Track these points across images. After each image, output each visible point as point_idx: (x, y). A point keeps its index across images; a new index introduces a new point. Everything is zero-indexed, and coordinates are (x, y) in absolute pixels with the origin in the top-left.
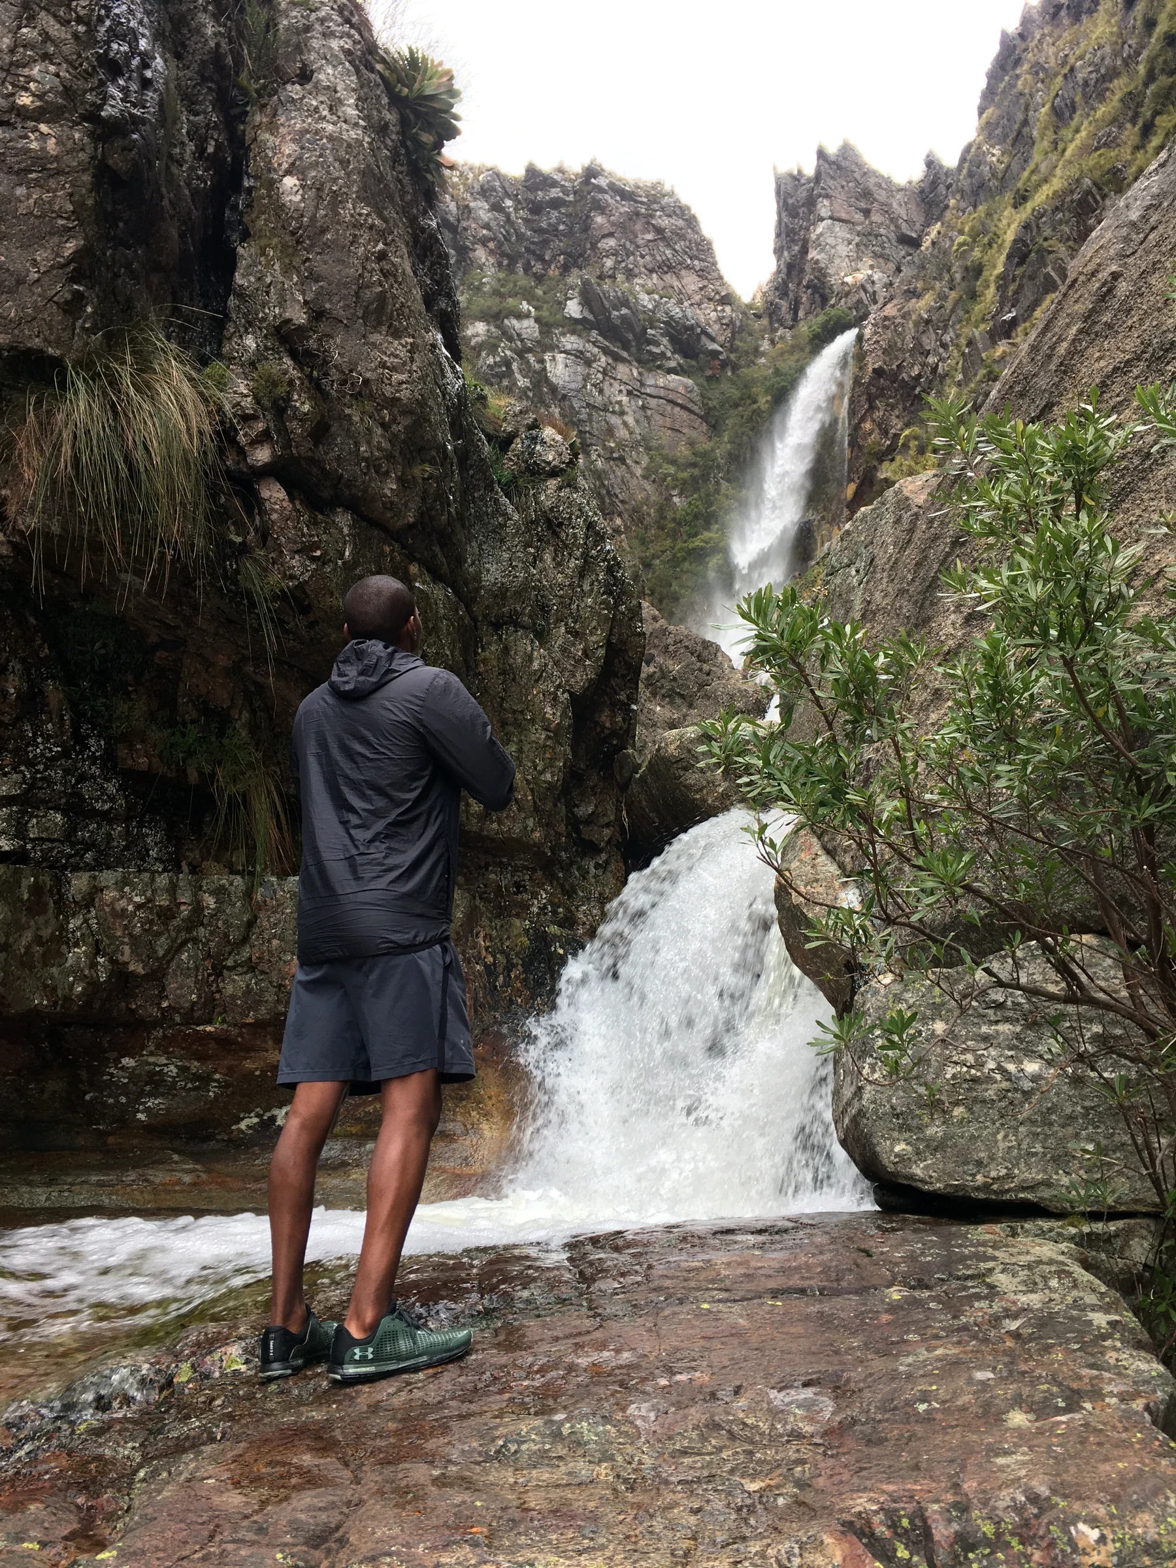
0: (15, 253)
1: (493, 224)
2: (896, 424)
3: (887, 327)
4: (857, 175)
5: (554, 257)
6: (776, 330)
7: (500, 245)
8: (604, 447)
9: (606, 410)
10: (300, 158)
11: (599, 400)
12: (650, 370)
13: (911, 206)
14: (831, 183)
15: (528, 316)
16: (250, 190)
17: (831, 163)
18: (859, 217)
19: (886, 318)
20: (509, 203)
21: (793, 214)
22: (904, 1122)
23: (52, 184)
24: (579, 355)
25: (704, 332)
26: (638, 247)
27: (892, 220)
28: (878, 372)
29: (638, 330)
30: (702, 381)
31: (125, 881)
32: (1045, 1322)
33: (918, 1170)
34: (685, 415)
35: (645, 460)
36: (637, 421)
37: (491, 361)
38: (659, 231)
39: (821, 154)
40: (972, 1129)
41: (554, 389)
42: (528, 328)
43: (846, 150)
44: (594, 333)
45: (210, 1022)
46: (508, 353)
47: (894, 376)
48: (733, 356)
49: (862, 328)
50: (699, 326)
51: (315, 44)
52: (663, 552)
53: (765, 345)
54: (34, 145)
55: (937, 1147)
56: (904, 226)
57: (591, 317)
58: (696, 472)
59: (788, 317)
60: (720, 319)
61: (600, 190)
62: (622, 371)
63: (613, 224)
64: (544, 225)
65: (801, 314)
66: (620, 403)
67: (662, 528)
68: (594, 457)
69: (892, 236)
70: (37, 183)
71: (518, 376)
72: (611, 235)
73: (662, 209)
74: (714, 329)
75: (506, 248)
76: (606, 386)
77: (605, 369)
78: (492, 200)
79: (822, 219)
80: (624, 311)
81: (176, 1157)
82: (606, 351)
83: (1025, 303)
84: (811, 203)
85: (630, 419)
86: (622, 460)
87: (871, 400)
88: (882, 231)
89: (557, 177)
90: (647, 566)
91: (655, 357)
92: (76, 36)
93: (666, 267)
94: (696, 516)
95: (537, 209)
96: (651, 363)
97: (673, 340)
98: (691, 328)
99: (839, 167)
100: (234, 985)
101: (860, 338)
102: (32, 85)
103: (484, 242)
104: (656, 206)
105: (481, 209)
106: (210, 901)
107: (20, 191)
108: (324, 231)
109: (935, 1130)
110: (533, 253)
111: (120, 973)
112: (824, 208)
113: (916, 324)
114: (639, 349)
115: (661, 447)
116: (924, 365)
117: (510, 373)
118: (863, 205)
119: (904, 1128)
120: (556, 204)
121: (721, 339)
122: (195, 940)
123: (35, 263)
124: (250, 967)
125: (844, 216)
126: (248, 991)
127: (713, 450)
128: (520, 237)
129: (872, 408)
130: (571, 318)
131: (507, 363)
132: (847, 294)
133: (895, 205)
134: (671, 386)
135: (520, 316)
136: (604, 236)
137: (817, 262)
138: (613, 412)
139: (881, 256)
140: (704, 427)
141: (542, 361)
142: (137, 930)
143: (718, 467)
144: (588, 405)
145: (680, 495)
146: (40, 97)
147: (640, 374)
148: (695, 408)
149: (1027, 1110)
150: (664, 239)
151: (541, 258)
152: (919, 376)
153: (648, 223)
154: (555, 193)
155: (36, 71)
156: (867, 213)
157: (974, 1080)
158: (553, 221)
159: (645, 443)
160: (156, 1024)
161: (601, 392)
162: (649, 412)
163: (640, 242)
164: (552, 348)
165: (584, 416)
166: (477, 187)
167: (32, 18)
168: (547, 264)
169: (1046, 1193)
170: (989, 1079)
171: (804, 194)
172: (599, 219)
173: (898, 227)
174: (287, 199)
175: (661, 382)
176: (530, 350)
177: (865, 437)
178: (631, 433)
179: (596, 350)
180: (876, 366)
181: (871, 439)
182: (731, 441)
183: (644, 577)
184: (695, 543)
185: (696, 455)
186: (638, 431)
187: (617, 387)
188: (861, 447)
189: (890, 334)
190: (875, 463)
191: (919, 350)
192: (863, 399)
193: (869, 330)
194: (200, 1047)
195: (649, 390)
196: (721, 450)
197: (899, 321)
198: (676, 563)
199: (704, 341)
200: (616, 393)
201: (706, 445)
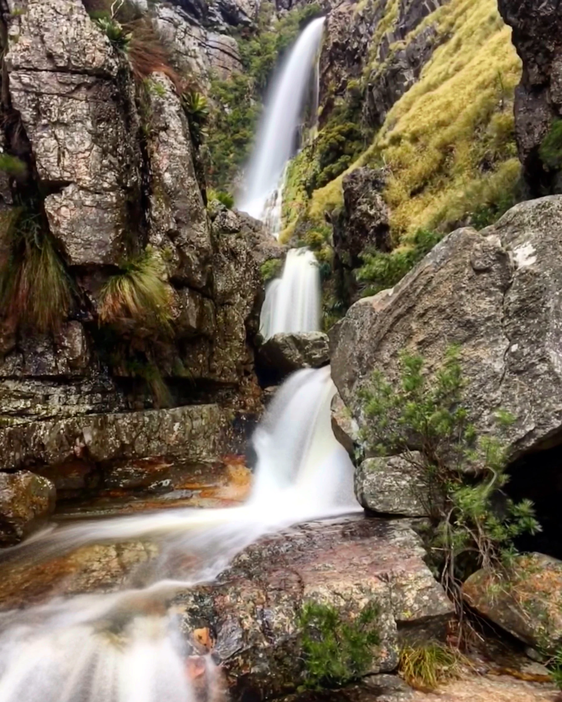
0: (105, 235)
2: (345, 75)
3: (340, 18)
6: (280, 9)
9: (187, 54)
10: (170, 166)
11: (182, 48)
12: (210, 31)
16: (152, 176)
19: (340, 13)
22: (373, 496)
23: (115, 211)
24: (170, 21)
25: (241, 10)
28: (336, 45)
29: (203, 6)
30: (240, 39)
31: (124, 417)
32: (405, 543)
33: (377, 507)
34: (230, 59)
35: (209, 86)
36: (204, 62)
40: (390, 498)
44: (179, 7)
45: (146, 457)
47: (343, 47)
48: (256, 25)
49: (328, 17)
50: (238, 6)
51: (166, 109)
52: (220, 141)
53: (274, 19)
54: (109, 200)
55: (381, 502)
58: (237, 93)
59: (287, 2)
60: (249, 2)
62: (195, 31)
66: (194, 50)
67: (219, 127)
70: (111, 212)
74: (246, 8)
76: (186, 40)
77: (185, 30)
81: (135, 498)
82: (186, 19)
83: (412, 20)
85: (200, 61)
87: (331, 60)
91: (213, 23)
92: (119, 161)
94: (238, 120)
96: (211, 26)
97: (223, 14)
98: (233, 7)
100: (154, 445)
101: (326, 23)
102: (108, 180)
106: (147, 419)
107: (106, 215)
108: (178, 192)
109: (381, 498)
111: (123, 444)
113: (356, 19)
114: (204, 18)
115: (217, 78)
116: (359, 42)
119: (374, 497)
121: (250, 15)
122: (143, 432)
123: (111, 238)
124: (159, 439)
126: (158, 447)
127: (246, 81)
129: (332, 65)
134: (223, 41)
138: (191, 56)
140: (241, 67)
142: (128, 431)
143: (249, 91)
144: (177, 51)
145: (229, 107)
146: (110, 183)
147: (205, 33)
148: (237, 56)
149: (402, 494)
152: (357, 49)
155: (108, 175)
157: (390, 486)
159: (208, 75)
160: (131, 458)
161: (184, 43)
162: (211, 57)
165: (174, 58)
167: (106, 155)
169: (405, 512)
170: (394, 486)
174: (166, 181)
175: (217, 39)
177: (328, 82)
178: (202, 69)
179: (180, 18)
180: (335, 41)
181: (331, 83)
182: (255, 75)
183: (210, 154)
184: (237, 136)
185: (237, 83)
186: (205, 68)
187: (192, 41)
188: (326, 87)
189: (342, 22)
190: (333, 96)
191: (357, 34)
192: (327, 59)
193: (331, 19)
194: (143, 464)
195: (210, 43)
196: (250, 81)
197: (347, 15)
198: (227, 148)
199: (240, 15)
200: (191, 44)
201: (242, 78)
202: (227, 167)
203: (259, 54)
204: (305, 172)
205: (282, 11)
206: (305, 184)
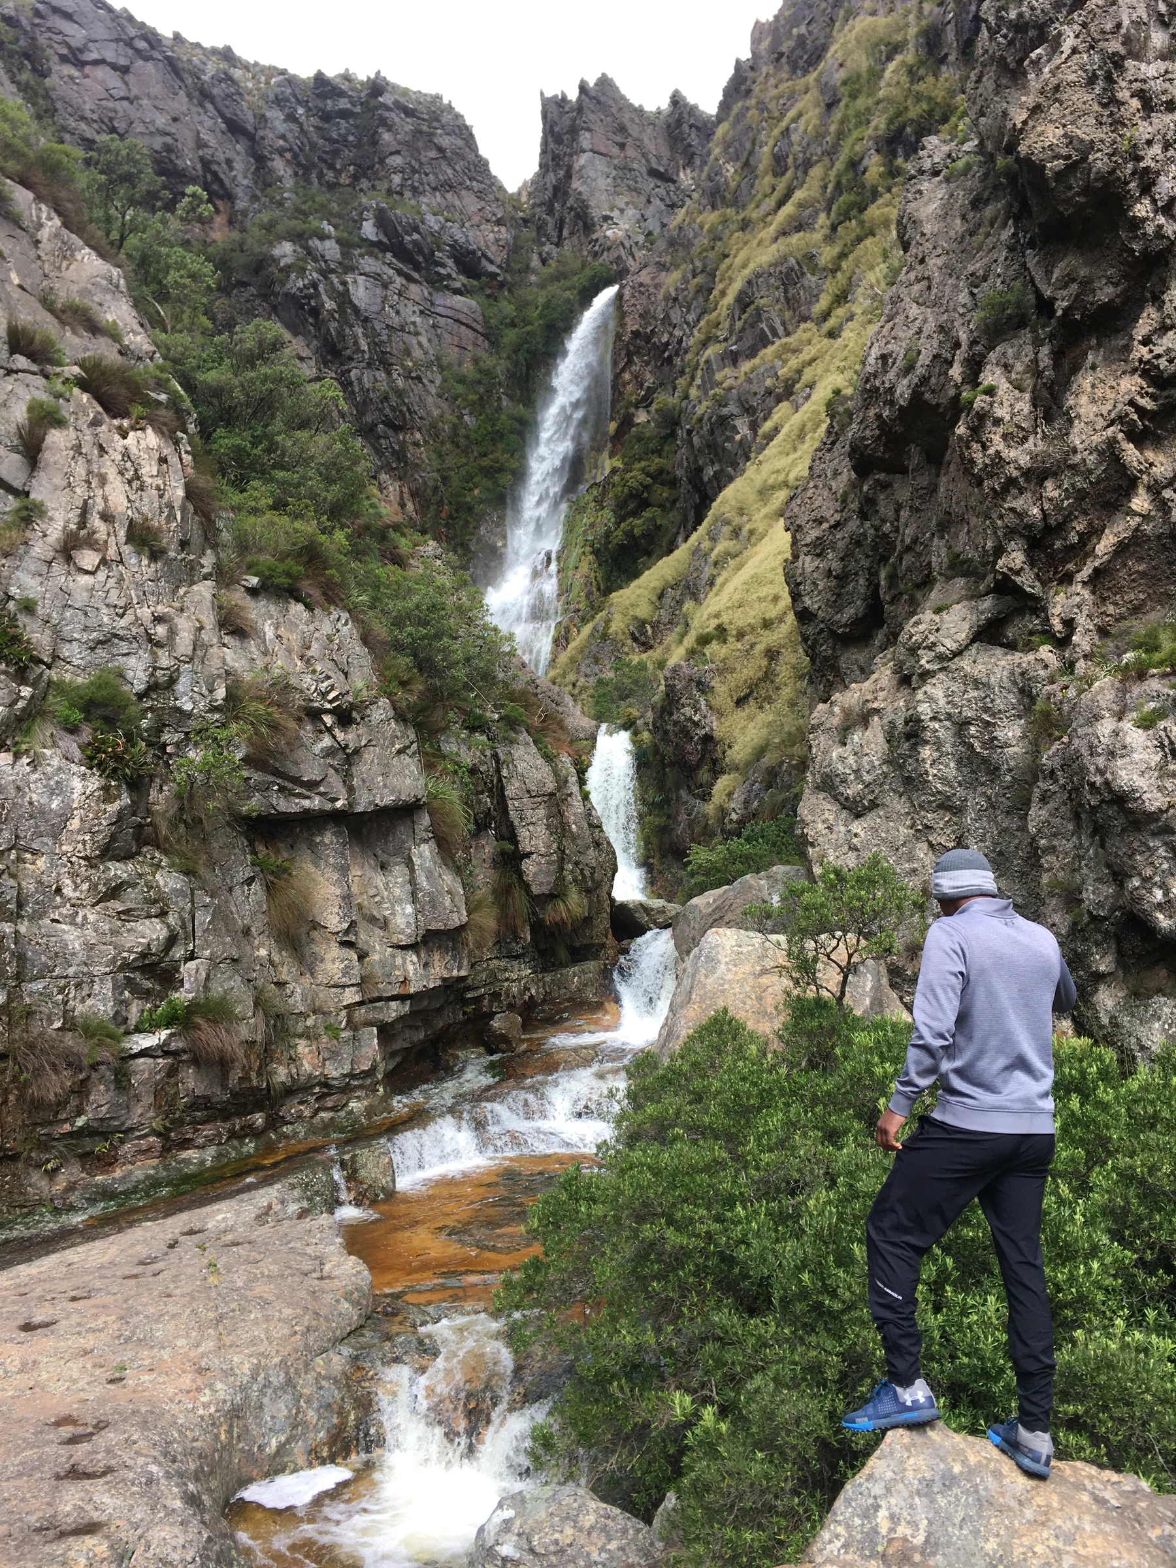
0: (549, 877)
1: (289, 136)
2: (650, 379)
3: (641, 293)
4: (614, 110)
5: (344, 167)
6: (544, 244)
7: (295, 156)
8: (403, 366)
9: (402, 330)
11: (396, 321)
12: (438, 290)
13: (660, 141)
14: (592, 117)
15: (329, 237)
17: (592, 98)
18: (615, 150)
19: (641, 285)
20: (301, 111)
21: (558, 140)
24: (376, 277)
25: (484, 255)
26: (421, 164)
27: (643, 155)
28: (636, 334)
29: (427, 253)
30: (483, 300)
31: (548, 975)
34: (470, 334)
35: (438, 379)
36: (429, 340)
37: (300, 284)
38: (440, 150)
39: (583, 88)
41: (356, 310)
42: (330, 249)
43: (605, 82)
44: (389, 255)
46: (315, 275)
47: (648, 338)
48: (508, 277)
49: (622, 286)
50: (479, 249)
53: (535, 262)
56: (653, 160)
57: (385, 240)
58: (482, 389)
59: (555, 234)
60: (497, 240)
61: (387, 108)
62: (415, 291)
63: (400, 143)
64: (334, 135)
65: (565, 233)
66: (414, 323)
67: (455, 444)
68: (395, 376)
69: (644, 170)
71: (325, 298)
72: (398, 152)
73: (443, 127)
74: (492, 252)
75: (302, 159)
76: (401, 307)
77: (400, 290)
78: (287, 110)
79: (584, 151)
80: (416, 236)
82: (400, 272)
83: (747, 344)
84: (574, 131)
85: (424, 340)
86: (419, 378)
87: (629, 356)
88: (635, 166)
89: (344, 87)
90: (445, 479)
91: (442, 278)
93: (447, 186)
94: (485, 435)
95: (326, 117)
96: (437, 283)
97: (457, 262)
98: (473, 252)
99: (599, 102)
101: (619, 296)
102: (552, 848)
103: (281, 152)
104: (435, 124)
105: (276, 116)
110: (325, 161)
112: (585, 140)
113: (666, 298)
114: (427, 269)
115: (450, 365)
116: (671, 334)
117: (317, 295)
118: (618, 139)
120: (345, 114)
121: (498, 260)
125: (602, 149)
127: (494, 366)
128: (313, 146)
129: (630, 362)
130: (366, 240)
131: (314, 285)
132: (609, 249)
133: (646, 140)
134: (457, 306)
135: (323, 237)
136: (392, 154)
137: (580, 193)
138: (409, 333)
139: (635, 190)
140: (486, 344)
141: (344, 283)
142: (549, 984)
143: (500, 383)
144: (388, 326)
145: (471, 414)
147: (431, 294)
148: (479, 328)
150: (444, 157)
151: (332, 167)
152: (667, 344)
153: (431, 141)
154: (343, 104)
156: (622, 146)
158: (343, 131)
159: (437, 362)
161: (398, 312)
162: (439, 332)
163: (424, 160)
164: (350, 269)
165: (384, 338)
166: (272, 97)
168: (338, 173)
171: (568, 123)
172: (386, 137)
173: (648, 161)
175: (448, 303)
176: (333, 271)
177: (624, 386)
178: (426, 353)
179: (391, 272)
180: (635, 328)
181: (629, 388)
182: (509, 358)
183: (442, 488)
184: (486, 462)
185: (480, 371)
186: (431, 351)
187: (411, 307)
188: (621, 393)
189: (643, 300)
190: (632, 410)
191: (667, 320)
192: (623, 353)
193: (627, 292)
194: (554, 1004)
195: (439, 310)
196: (500, 366)
197: (652, 290)
198: (469, 478)
199: (484, 262)
200: (410, 313)
201: (489, 362)
202: (470, 509)
203: (513, 324)
204: (592, 525)
205: (547, 248)
206: (592, 546)
